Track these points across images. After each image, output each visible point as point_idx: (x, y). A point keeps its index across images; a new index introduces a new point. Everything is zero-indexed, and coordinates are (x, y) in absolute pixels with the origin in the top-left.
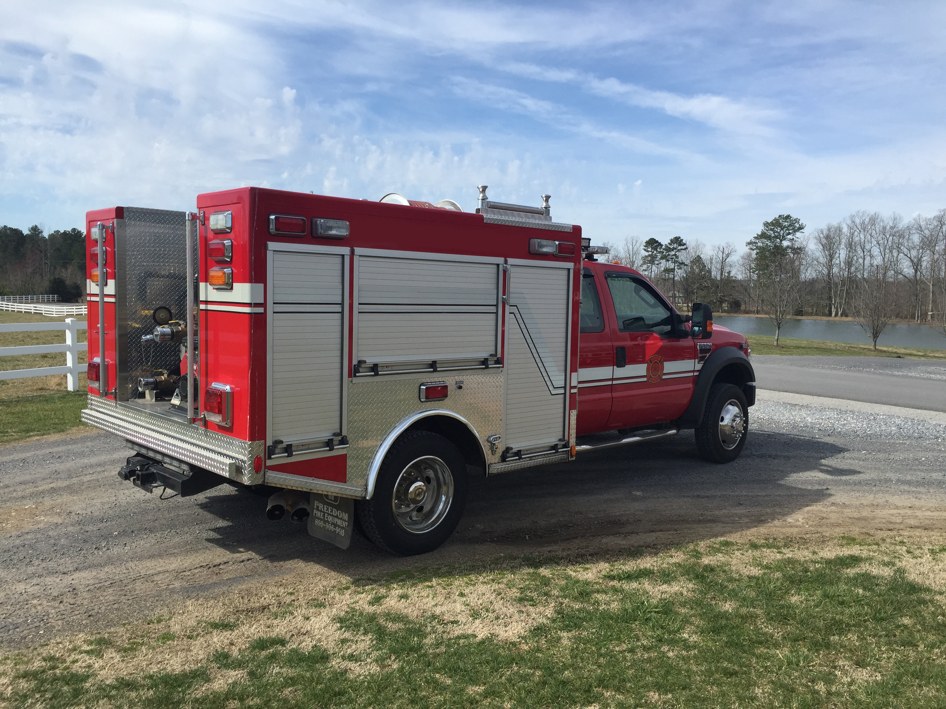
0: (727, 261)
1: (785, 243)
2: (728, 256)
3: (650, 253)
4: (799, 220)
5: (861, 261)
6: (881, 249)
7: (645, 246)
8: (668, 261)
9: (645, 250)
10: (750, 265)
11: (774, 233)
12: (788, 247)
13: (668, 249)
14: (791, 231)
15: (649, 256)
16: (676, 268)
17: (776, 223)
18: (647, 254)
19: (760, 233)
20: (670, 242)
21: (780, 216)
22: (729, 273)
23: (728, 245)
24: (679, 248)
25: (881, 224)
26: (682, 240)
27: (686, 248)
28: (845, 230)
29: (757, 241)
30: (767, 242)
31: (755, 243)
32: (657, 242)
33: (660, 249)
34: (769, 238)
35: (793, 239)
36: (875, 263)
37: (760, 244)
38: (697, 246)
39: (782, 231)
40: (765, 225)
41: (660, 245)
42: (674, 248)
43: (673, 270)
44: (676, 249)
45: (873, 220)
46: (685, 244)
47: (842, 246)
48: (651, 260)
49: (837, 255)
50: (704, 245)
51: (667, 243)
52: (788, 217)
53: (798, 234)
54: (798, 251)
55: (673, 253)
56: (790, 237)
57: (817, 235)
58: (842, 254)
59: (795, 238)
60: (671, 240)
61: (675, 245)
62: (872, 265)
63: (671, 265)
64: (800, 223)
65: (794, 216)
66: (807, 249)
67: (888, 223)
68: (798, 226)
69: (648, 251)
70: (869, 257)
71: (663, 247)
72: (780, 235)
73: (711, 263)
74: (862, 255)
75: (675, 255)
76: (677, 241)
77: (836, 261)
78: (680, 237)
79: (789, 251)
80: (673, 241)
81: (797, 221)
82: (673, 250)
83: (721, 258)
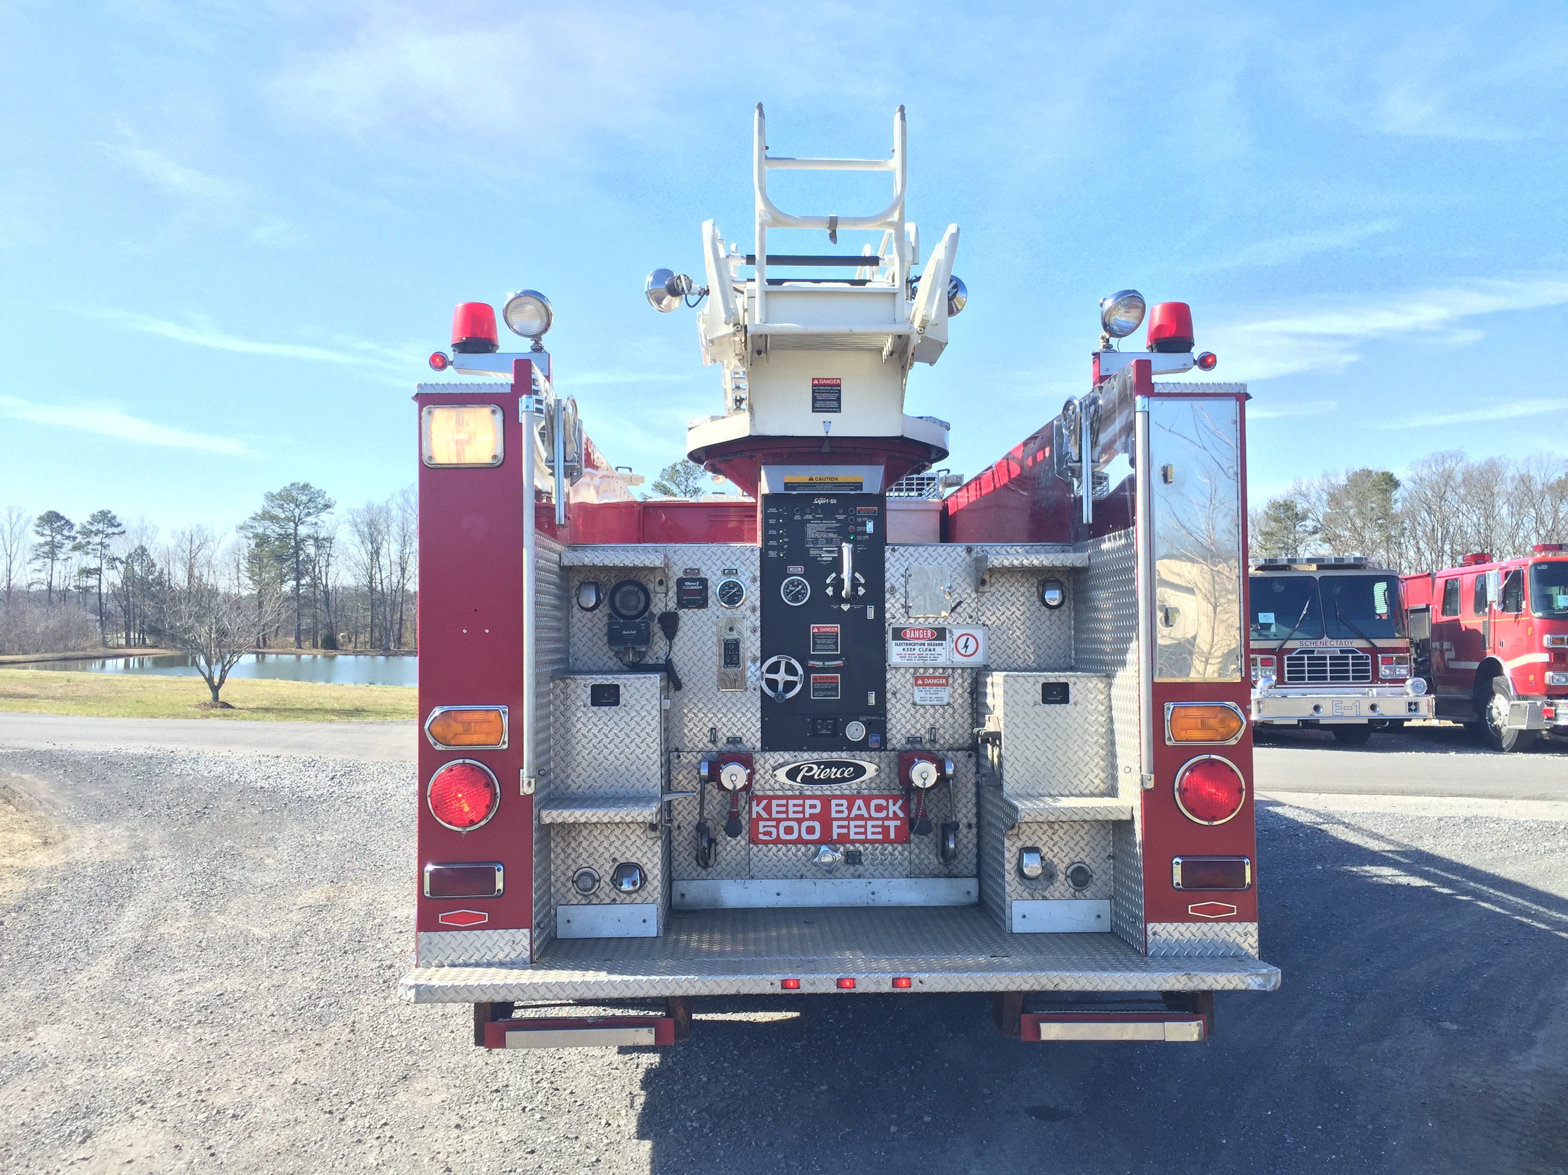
0: (198, 557)
1: (304, 530)
2: (199, 548)
3: (49, 539)
4: (325, 492)
7: (37, 526)
8: (87, 553)
9: (37, 533)
11: (284, 512)
12: (307, 536)
13: (88, 533)
14: (311, 511)
16: (103, 567)
17: (287, 497)
18: (42, 540)
19: (260, 512)
20: (89, 519)
21: (293, 485)
22: (205, 577)
24: (110, 530)
26: (115, 516)
27: (124, 532)
28: (395, 513)
29: (256, 524)
30: (272, 527)
31: (252, 527)
32: (63, 518)
34: (273, 519)
35: (316, 523)
37: (260, 530)
38: (143, 530)
39: (297, 510)
40: (267, 497)
41: (70, 524)
42: (98, 530)
43: (97, 571)
44: (102, 532)
46: (119, 525)
47: (391, 537)
48: (51, 551)
49: (385, 551)
51: (85, 522)
52: (306, 487)
53: (324, 516)
54: (324, 542)
55: (97, 540)
56: (309, 519)
57: (352, 518)
59: (319, 521)
60: (93, 517)
61: (102, 525)
63: (93, 562)
64: (327, 497)
65: (316, 485)
66: (336, 541)
68: (322, 502)
69: (43, 535)
71: (77, 528)
72: (295, 516)
75: (101, 544)
76: (105, 518)
77: (383, 560)
78: (110, 512)
79: (310, 542)
80: (96, 519)
81: (321, 494)
82: (97, 535)
83: (188, 552)
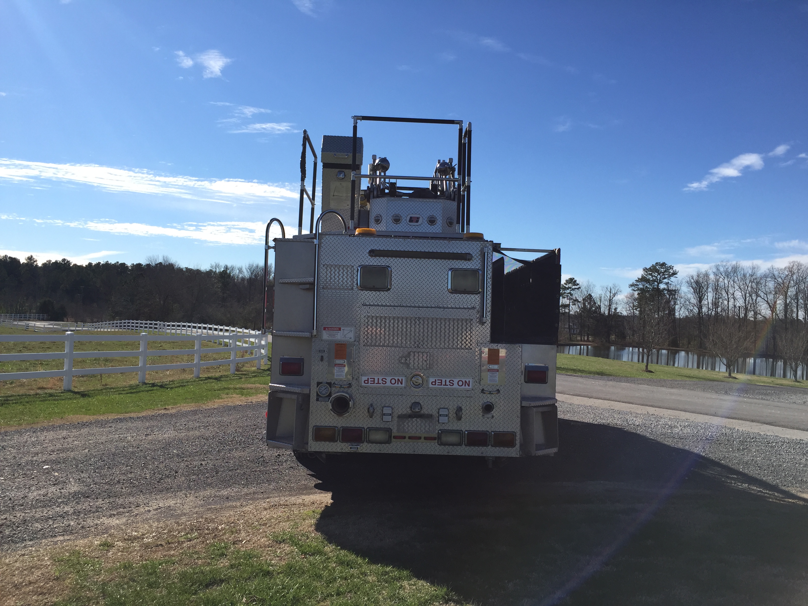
0: (613, 299)
1: (662, 286)
2: (614, 295)
4: (673, 267)
5: (726, 302)
6: (743, 293)
10: (633, 303)
11: (652, 277)
12: (664, 289)
14: (666, 276)
17: (653, 269)
19: (640, 277)
21: (657, 263)
22: (616, 309)
23: (615, 286)
25: (742, 272)
27: (580, 288)
28: (712, 277)
29: (638, 284)
30: (646, 285)
31: (636, 285)
34: (647, 281)
35: (668, 283)
36: (738, 305)
37: (641, 286)
38: (589, 286)
39: (659, 276)
40: (644, 270)
45: (735, 269)
47: (710, 290)
49: (706, 297)
50: (594, 286)
52: (663, 265)
53: (672, 279)
54: (673, 292)
56: (666, 281)
57: (688, 280)
58: (710, 296)
59: (670, 282)
62: (735, 306)
64: (674, 269)
65: (669, 264)
66: (680, 292)
67: (748, 272)
68: (672, 272)
70: (732, 300)
72: (658, 279)
73: (601, 300)
74: (726, 297)
77: (704, 302)
79: (666, 292)
81: (671, 268)
83: (609, 297)
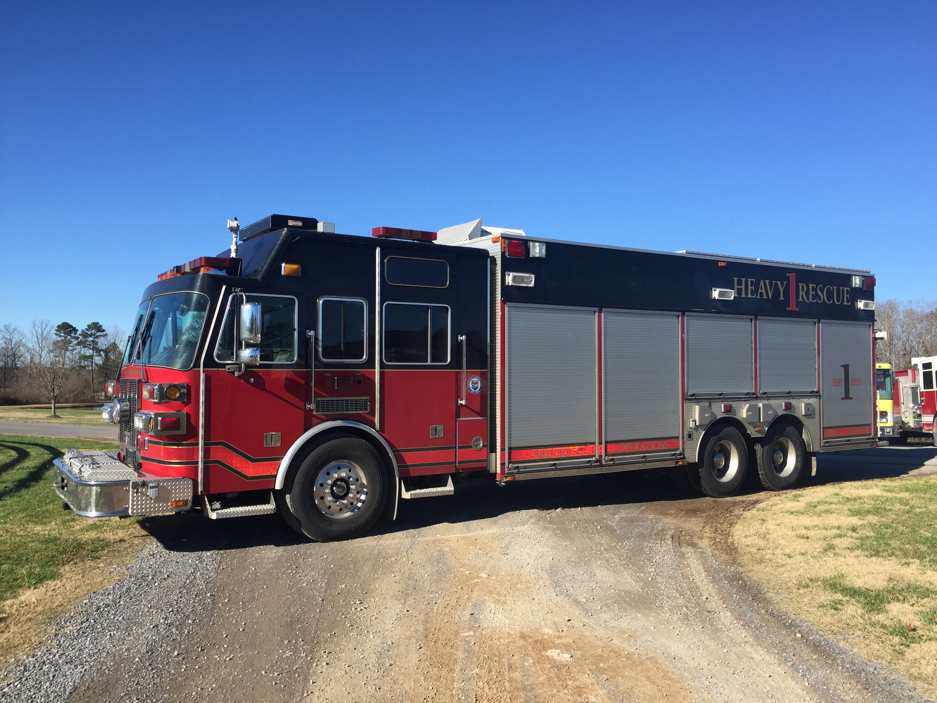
3: (63, 338)
7: (57, 331)
8: (85, 347)
9: (56, 334)
13: (85, 335)
15: (62, 340)
16: (95, 354)
18: (59, 339)
20: (87, 327)
24: (98, 334)
26: (101, 326)
32: (72, 326)
33: (75, 334)
41: (75, 330)
42: (91, 333)
43: (91, 357)
44: (94, 335)
46: (104, 331)
48: (64, 346)
51: (84, 329)
55: (91, 339)
60: (89, 326)
61: (93, 331)
63: (89, 352)
69: (61, 336)
71: (79, 332)
75: (93, 341)
76: (96, 327)
78: (98, 323)
80: (90, 327)
82: (91, 336)
